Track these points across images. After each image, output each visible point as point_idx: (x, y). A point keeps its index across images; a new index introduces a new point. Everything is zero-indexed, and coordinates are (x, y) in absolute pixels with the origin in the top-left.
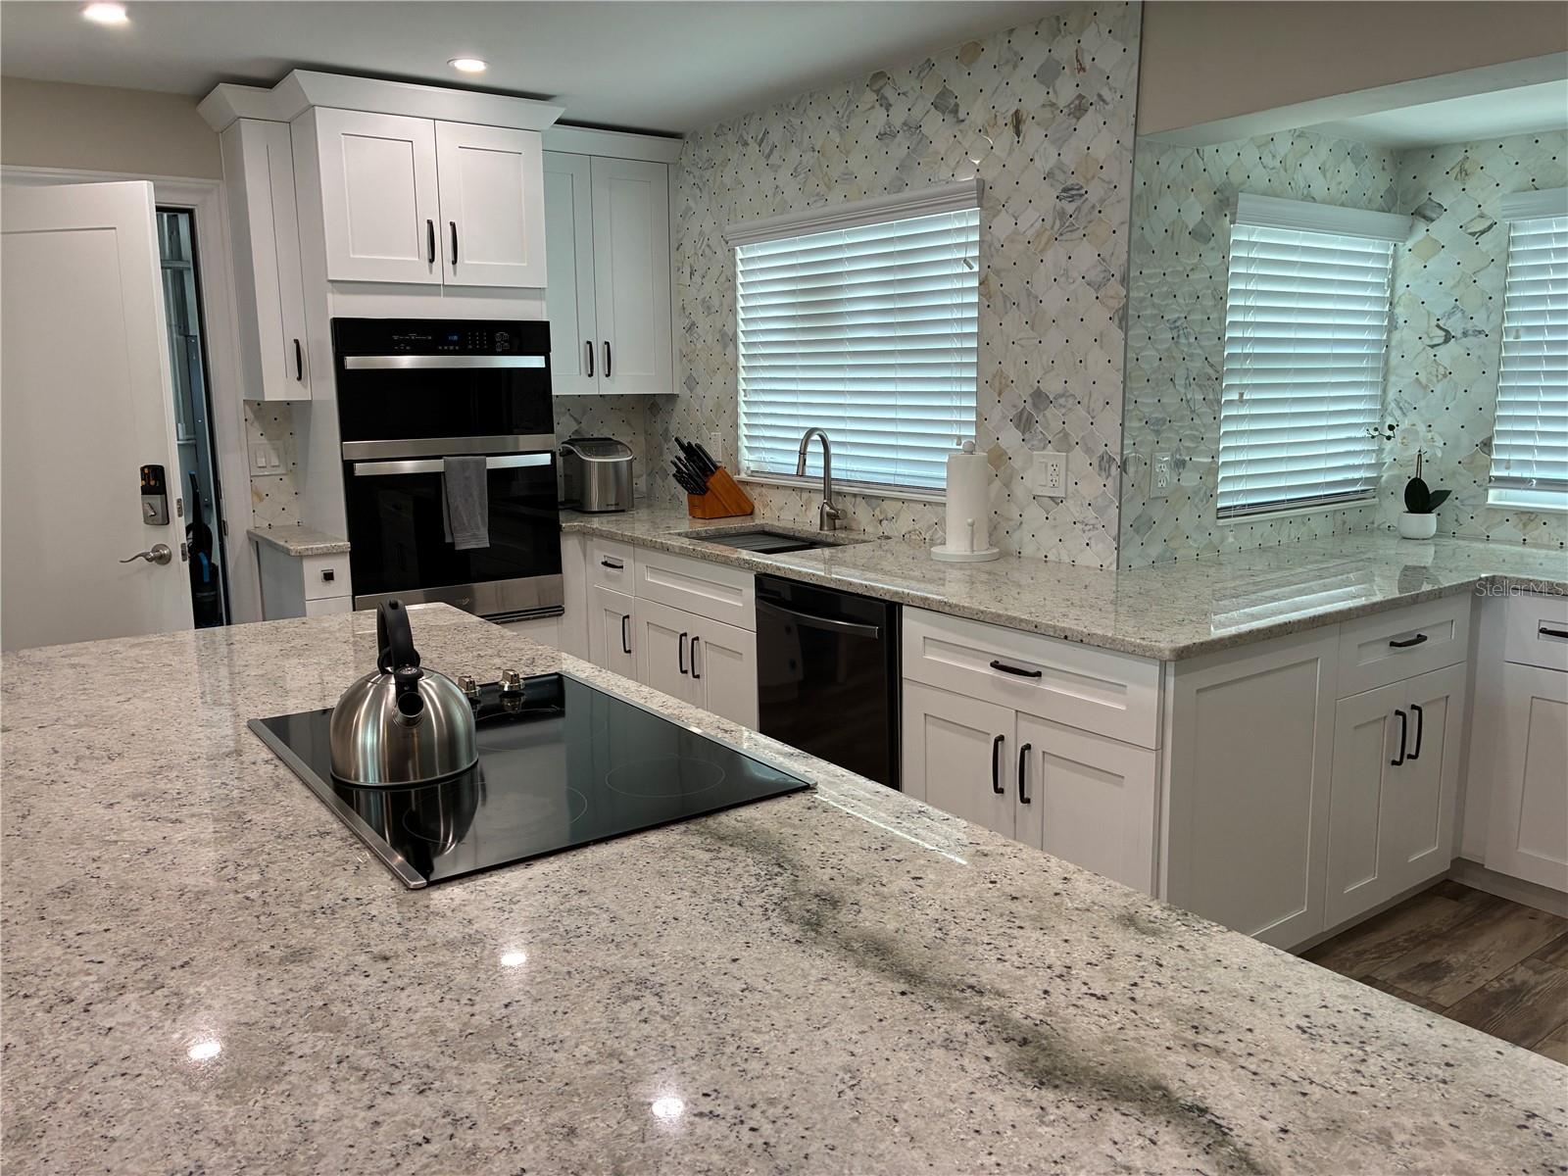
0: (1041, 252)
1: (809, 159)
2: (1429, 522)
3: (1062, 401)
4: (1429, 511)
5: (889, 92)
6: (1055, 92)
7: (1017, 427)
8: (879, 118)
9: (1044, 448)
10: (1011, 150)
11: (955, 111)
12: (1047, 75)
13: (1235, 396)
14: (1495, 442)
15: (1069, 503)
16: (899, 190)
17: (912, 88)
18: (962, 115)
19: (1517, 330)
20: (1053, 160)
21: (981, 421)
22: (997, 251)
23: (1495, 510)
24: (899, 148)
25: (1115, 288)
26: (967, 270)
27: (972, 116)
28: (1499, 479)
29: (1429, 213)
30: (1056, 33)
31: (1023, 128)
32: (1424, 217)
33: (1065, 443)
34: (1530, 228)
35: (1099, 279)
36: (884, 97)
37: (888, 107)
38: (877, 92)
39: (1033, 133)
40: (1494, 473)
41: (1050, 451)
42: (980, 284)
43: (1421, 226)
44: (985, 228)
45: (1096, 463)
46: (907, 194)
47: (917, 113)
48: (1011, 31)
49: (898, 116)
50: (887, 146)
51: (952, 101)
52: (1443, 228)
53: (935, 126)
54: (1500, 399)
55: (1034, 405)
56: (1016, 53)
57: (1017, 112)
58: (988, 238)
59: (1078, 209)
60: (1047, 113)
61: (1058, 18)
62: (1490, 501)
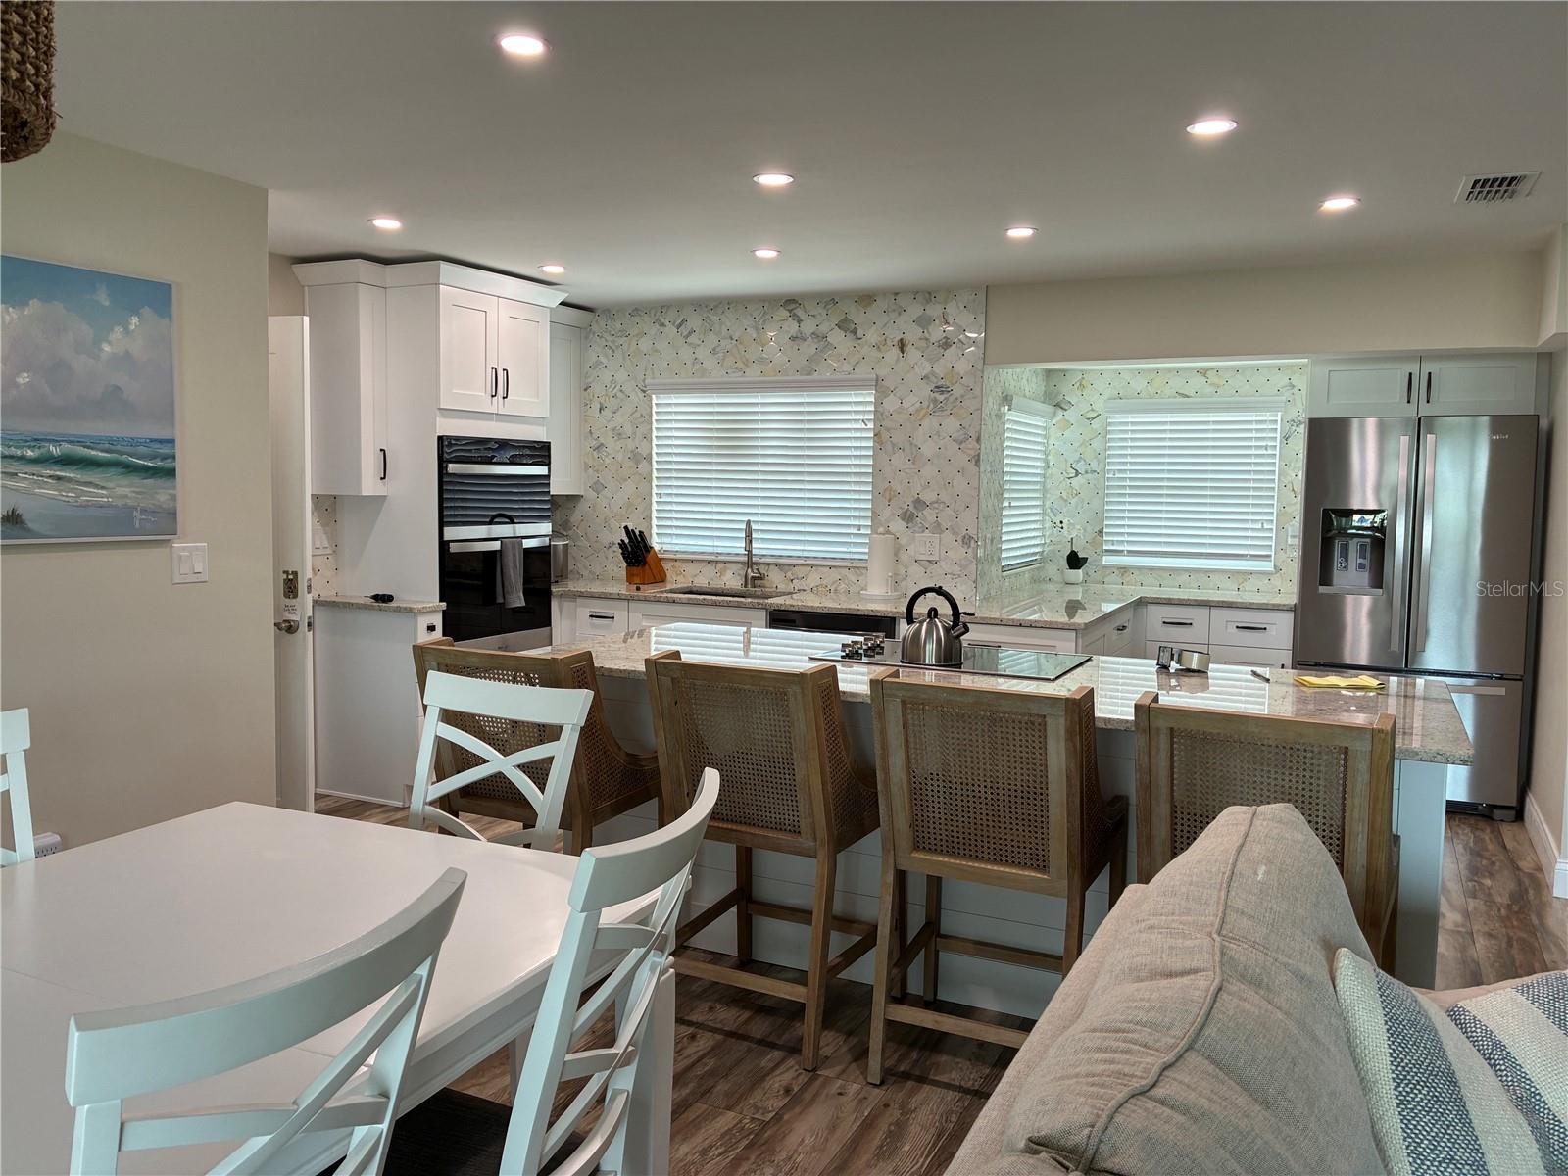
0: (920, 420)
1: (726, 344)
2: (1078, 575)
3: (936, 505)
4: (1079, 569)
5: (799, 312)
6: (928, 332)
7: (903, 520)
8: (792, 327)
9: (923, 532)
10: (898, 360)
11: (855, 332)
12: (924, 322)
13: (1007, 504)
14: (1105, 530)
15: (942, 563)
16: (810, 374)
17: (820, 313)
18: (860, 334)
19: (1114, 471)
20: (928, 370)
21: (876, 515)
22: (887, 417)
23: (1106, 567)
24: (810, 348)
25: (972, 443)
26: (864, 426)
27: (868, 337)
28: (1107, 551)
29: (1063, 405)
30: (929, 301)
31: (906, 349)
32: (1062, 408)
33: (938, 528)
34: (1118, 418)
35: (961, 438)
36: (795, 314)
37: (799, 321)
38: (790, 311)
39: (913, 354)
40: (1105, 547)
41: (927, 533)
42: (875, 435)
43: (1060, 412)
44: (878, 403)
45: (960, 541)
46: (816, 376)
47: (824, 328)
48: (896, 294)
49: (808, 327)
50: (798, 345)
51: (853, 326)
52: (1071, 415)
53: (837, 337)
54: (1106, 507)
55: (915, 507)
56: (900, 307)
57: (901, 340)
58: (881, 409)
59: (946, 398)
60: (923, 344)
61: (930, 293)
62: (1104, 563)
